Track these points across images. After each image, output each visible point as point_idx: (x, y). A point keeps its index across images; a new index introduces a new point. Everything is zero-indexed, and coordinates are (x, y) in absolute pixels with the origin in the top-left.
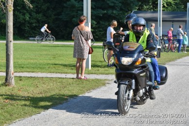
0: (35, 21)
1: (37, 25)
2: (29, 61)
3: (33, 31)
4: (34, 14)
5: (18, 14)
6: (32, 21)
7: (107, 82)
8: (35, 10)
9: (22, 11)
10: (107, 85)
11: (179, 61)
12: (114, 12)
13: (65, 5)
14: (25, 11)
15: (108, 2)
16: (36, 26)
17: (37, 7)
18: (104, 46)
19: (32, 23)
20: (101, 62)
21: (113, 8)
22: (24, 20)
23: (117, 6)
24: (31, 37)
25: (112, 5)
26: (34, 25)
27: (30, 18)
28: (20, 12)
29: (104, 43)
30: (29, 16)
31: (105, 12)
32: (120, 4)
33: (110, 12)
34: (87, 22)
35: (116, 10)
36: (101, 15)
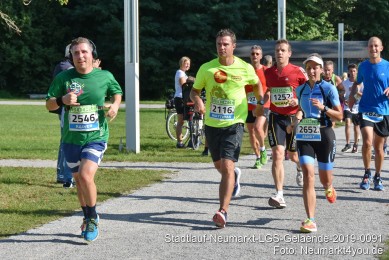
0: (40, 61)
1: (45, 69)
2: (23, 138)
3: (38, 81)
4: (38, 48)
5: (8, 47)
6: (35, 61)
7: (166, 175)
8: (40, 41)
9: (14, 42)
12: (198, 42)
13: (100, 29)
14: (21, 42)
15: (185, 23)
16: (43, 71)
17: (44, 33)
18: (168, 107)
19: (34, 66)
20: (163, 138)
21: (195, 34)
22: (20, 59)
23: (202, 31)
24: (33, 93)
25: (194, 28)
26: (39, 69)
27: (30, 55)
28: (12, 44)
29: (167, 103)
30: (29, 51)
31: (180, 42)
32: (209, 28)
33: (189, 42)
34: (132, 61)
35: (201, 38)
36: (172, 49)
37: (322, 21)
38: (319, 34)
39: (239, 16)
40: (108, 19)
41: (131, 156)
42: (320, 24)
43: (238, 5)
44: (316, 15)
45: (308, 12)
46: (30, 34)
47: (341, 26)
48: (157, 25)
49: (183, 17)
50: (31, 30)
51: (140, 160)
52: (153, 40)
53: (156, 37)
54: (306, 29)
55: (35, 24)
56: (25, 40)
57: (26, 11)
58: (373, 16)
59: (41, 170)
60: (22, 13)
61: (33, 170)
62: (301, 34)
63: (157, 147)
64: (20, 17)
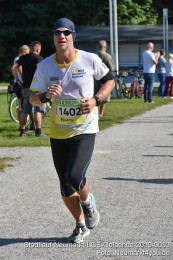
7: (8, 163)
10: (7, 169)
11: (148, 114)
12: (37, 28)
15: (25, 12)
18: (10, 92)
20: (7, 121)
23: (41, 19)
25: (33, 16)
29: (9, 87)
32: (47, 16)
33: (29, 29)
35: (40, 25)
36: (15, 36)
37: (148, 6)
38: (144, 18)
42: (145, 10)
44: (142, 2)
47: (165, 12)
49: (24, 7)
62: (129, 19)
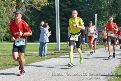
2: (31, 49)
6: (36, 33)
8: (37, 28)
13: (52, 25)
24: (35, 41)
27: (34, 32)
34: (58, 28)
39: (86, 21)
40: (54, 22)
41: (58, 51)
43: (86, 18)
44: (106, 21)
45: (103, 20)
46: (34, 26)
48: (66, 24)
50: (35, 25)
51: (60, 52)
52: (65, 27)
53: (66, 27)
54: (103, 24)
55: (35, 24)
56: (33, 28)
57: (33, 21)
58: (120, 20)
59: (35, 54)
60: (32, 21)
61: (33, 54)
63: (65, 50)
64: (32, 22)
